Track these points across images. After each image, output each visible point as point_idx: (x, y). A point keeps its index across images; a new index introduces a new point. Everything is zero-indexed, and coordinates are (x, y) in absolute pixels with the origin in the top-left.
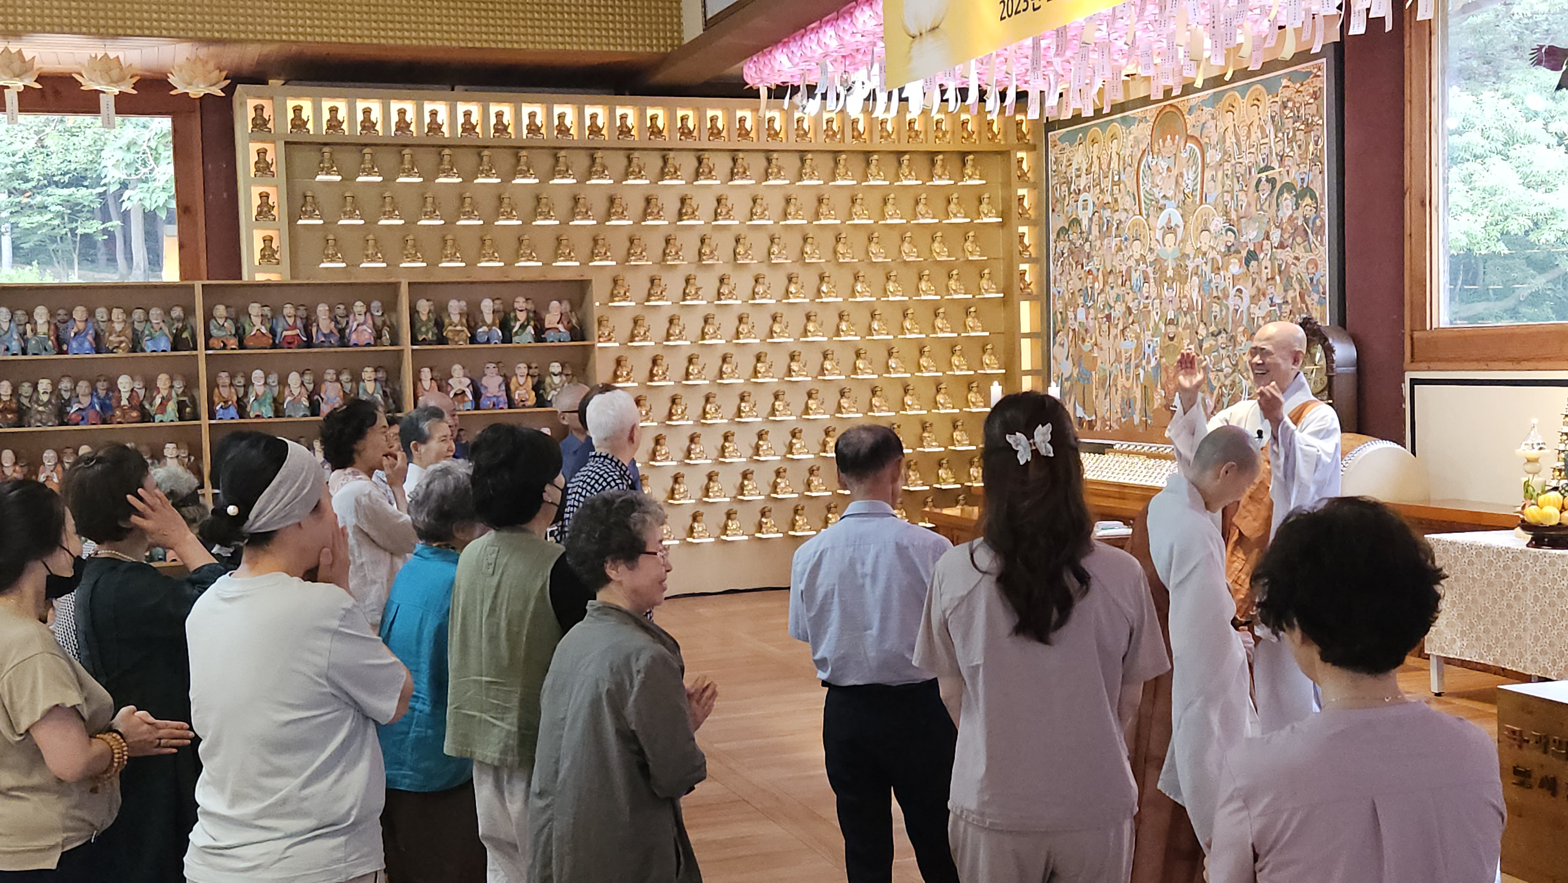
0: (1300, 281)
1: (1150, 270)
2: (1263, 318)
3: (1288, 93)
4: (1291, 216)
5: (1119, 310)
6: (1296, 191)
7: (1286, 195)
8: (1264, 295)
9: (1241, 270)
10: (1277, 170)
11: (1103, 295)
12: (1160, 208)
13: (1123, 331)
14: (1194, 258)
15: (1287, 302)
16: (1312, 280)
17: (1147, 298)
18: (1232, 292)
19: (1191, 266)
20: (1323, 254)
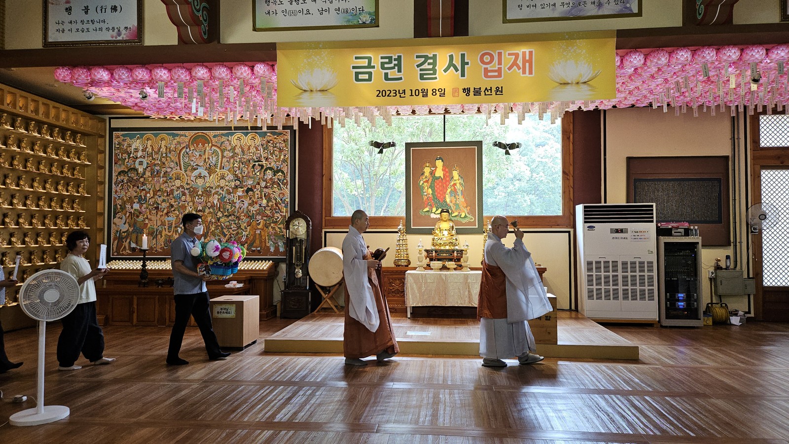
0: (276, 199)
1: (186, 191)
2: (255, 211)
3: (270, 138)
4: (271, 178)
5: (164, 205)
6: (274, 170)
7: (268, 171)
8: (256, 203)
9: (244, 194)
10: (264, 162)
11: (153, 200)
12: (194, 169)
13: (167, 214)
14: (215, 189)
15: (269, 206)
16: (281, 199)
17: (184, 201)
18: (238, 202)
19: (213, 191)
20: (287, 191)
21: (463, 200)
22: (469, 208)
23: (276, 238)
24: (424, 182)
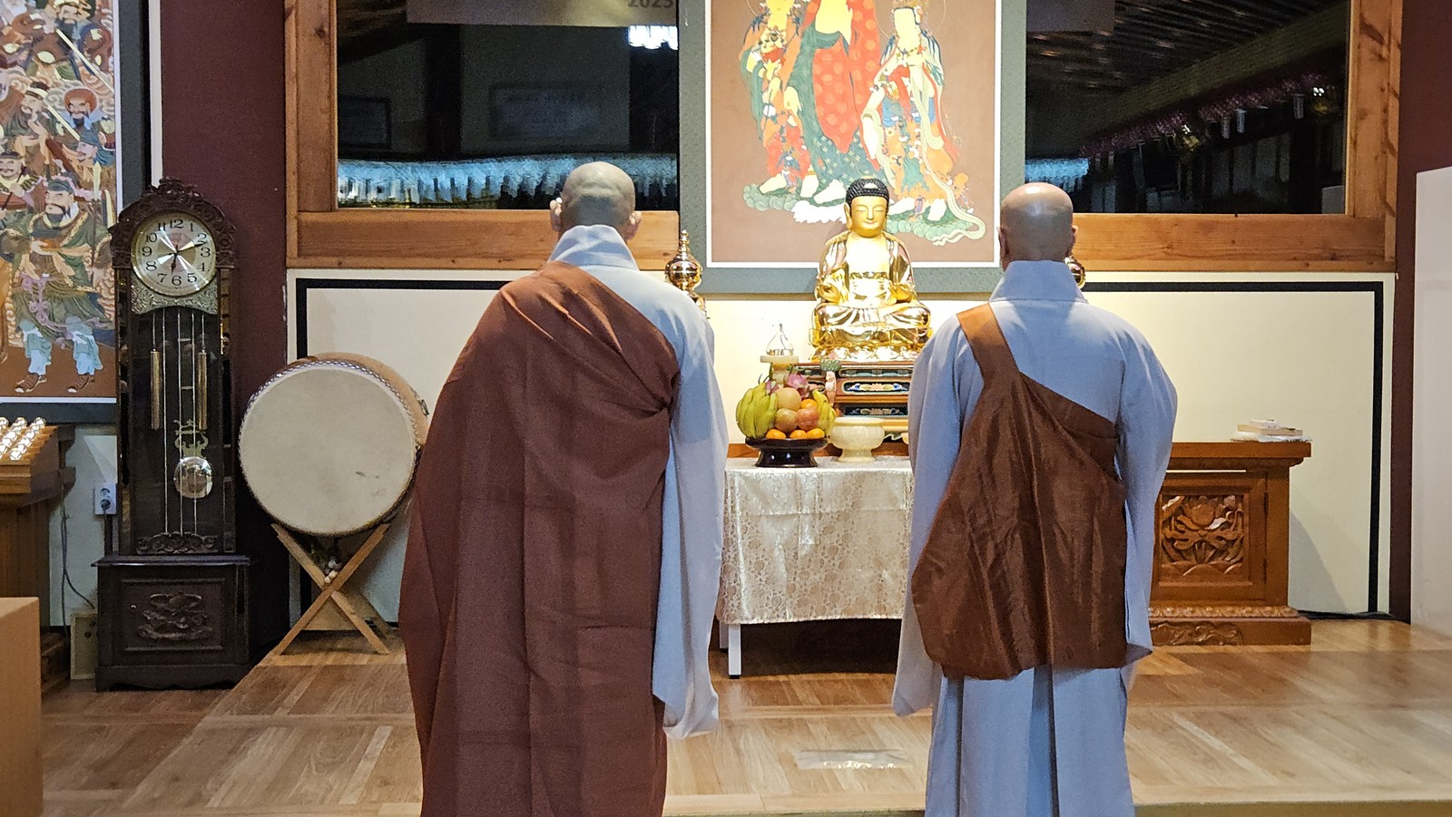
20: (108, 84)
21: (938, 143)
22: (962, 179)
23: (59, 312)
24: (767, 57)
